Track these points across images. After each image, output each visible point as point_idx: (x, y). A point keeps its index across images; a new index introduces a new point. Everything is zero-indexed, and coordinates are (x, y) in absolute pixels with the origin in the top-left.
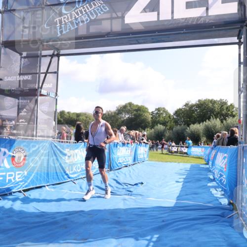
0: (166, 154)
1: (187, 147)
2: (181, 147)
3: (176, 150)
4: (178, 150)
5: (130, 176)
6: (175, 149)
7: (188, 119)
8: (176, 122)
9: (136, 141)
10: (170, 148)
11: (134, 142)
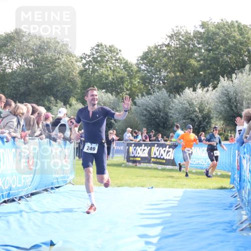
0: (119, 165)
1: (174, 146)
2: (160, 145)
3: (146, 155)
4: (150, 153)
5: (22, 228)
6: (142, 152)
7: (178, 74)
8: (146, 81)
9: (38, 133)
10: (131, 149)
11: (32, 135)
